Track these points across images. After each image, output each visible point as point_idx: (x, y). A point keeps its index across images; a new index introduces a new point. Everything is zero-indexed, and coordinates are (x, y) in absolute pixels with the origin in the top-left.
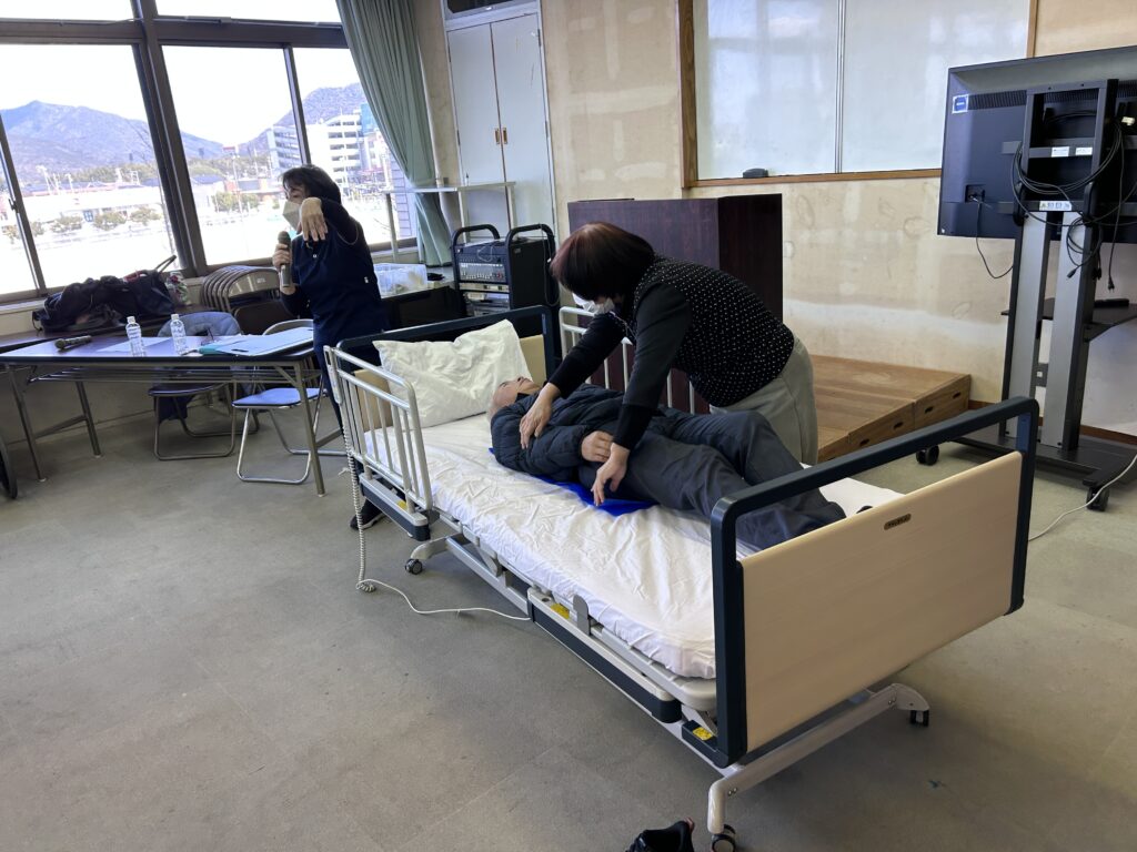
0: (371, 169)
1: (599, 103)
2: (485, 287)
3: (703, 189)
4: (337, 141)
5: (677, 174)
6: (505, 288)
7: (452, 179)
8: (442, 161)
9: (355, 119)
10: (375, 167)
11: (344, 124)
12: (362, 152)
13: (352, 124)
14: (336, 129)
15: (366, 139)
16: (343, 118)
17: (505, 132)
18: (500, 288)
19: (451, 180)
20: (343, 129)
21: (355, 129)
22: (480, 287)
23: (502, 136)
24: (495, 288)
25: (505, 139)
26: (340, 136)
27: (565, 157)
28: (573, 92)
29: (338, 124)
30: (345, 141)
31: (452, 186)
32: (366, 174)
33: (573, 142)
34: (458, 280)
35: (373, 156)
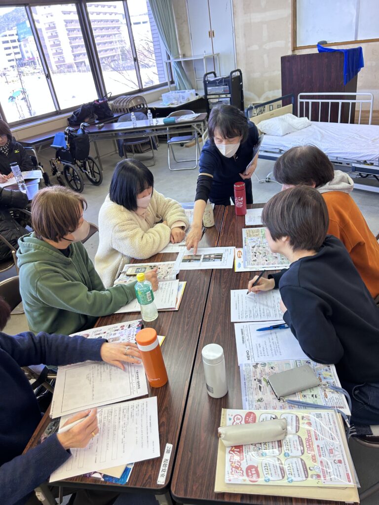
0: (27, 59)
1: (256, 17)
2: (219, 96)
3: (300, 50)
4: (7, 45)
5: (290, 45)
6: (229, 96)
7: (188, 54)
8: (182, 47)
9: (14, 32)
10: (29, 58)
11: (9, 35)
12: (21, 50)
13: (13, 35)
14: (5, 39)
15: (22, 43)
16: (8, 33)
17: (213, 32)
18: (226, 96)
19: (186, 55)
20: (9, 38)
21: (16, 38)
22: (217, 96)
23: (212, 34)
24: (224, 96)
25: (213, 35)
26: (7, 42)
27: (241, 41)
28: (245, 14)
29: (6, 36)
30: (10, 45)
31: (188, 57)
32: (24, 62)
33: (245, 35)
34: (206, 94)
35: (27, 52)
